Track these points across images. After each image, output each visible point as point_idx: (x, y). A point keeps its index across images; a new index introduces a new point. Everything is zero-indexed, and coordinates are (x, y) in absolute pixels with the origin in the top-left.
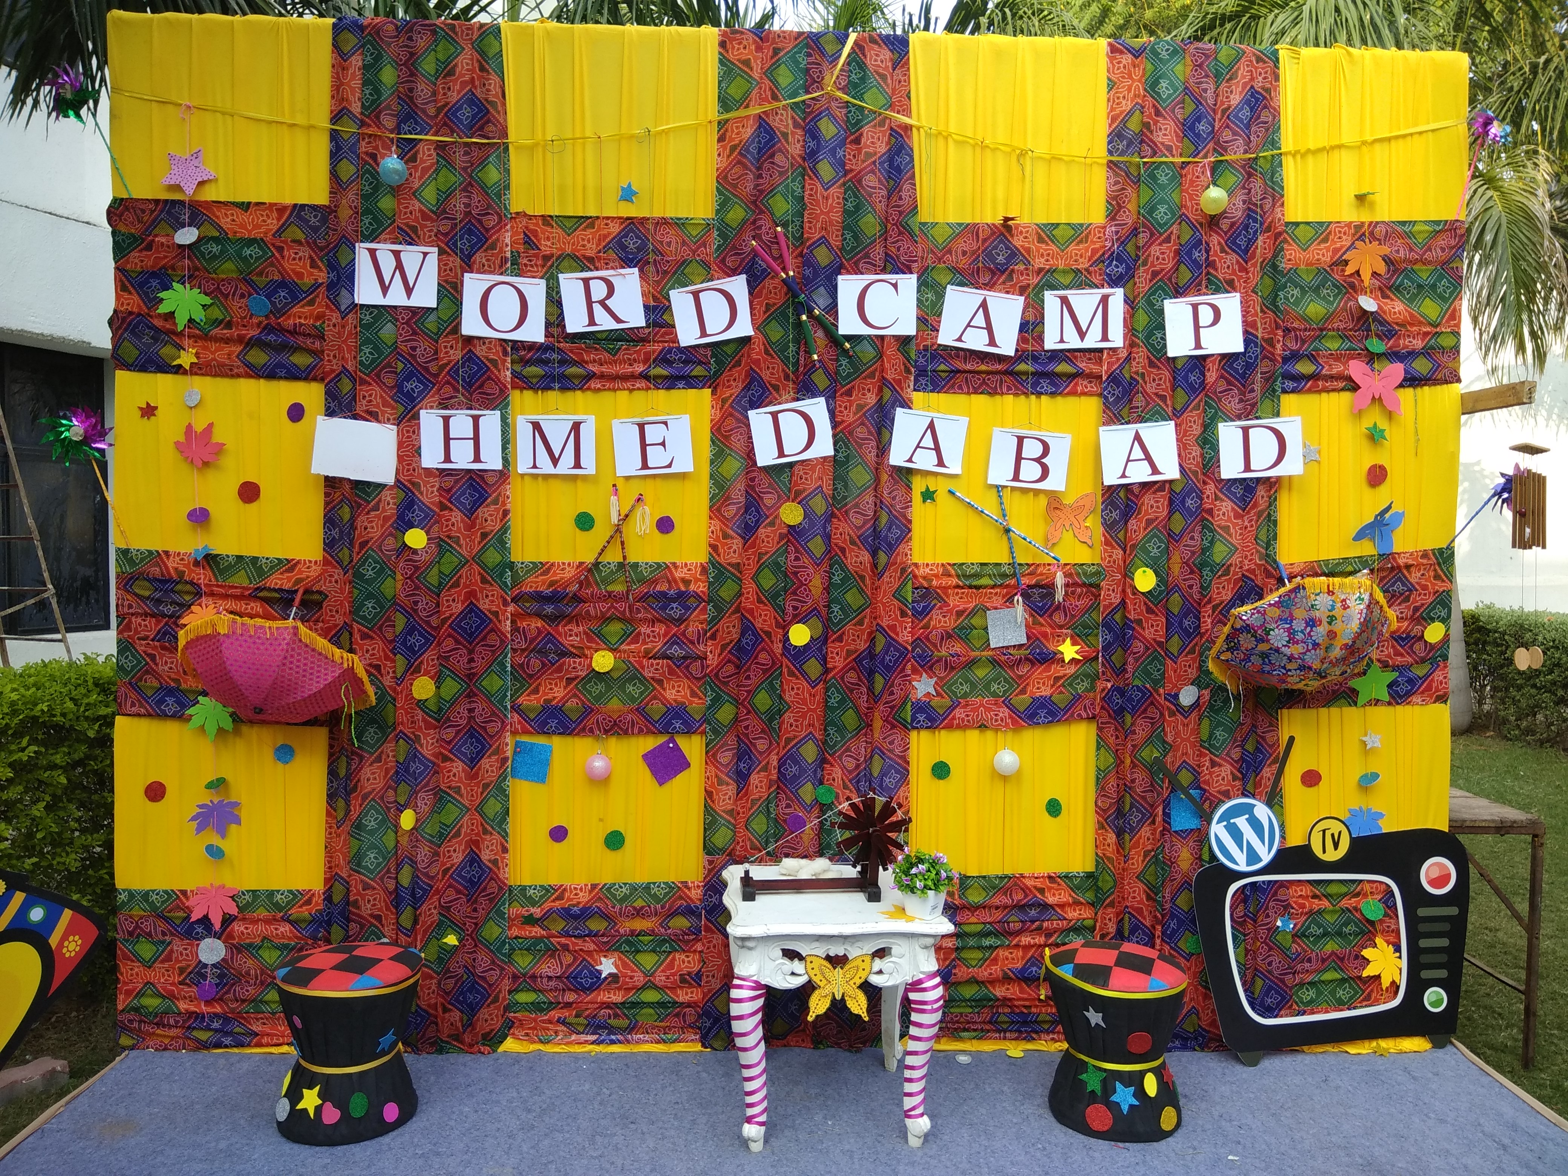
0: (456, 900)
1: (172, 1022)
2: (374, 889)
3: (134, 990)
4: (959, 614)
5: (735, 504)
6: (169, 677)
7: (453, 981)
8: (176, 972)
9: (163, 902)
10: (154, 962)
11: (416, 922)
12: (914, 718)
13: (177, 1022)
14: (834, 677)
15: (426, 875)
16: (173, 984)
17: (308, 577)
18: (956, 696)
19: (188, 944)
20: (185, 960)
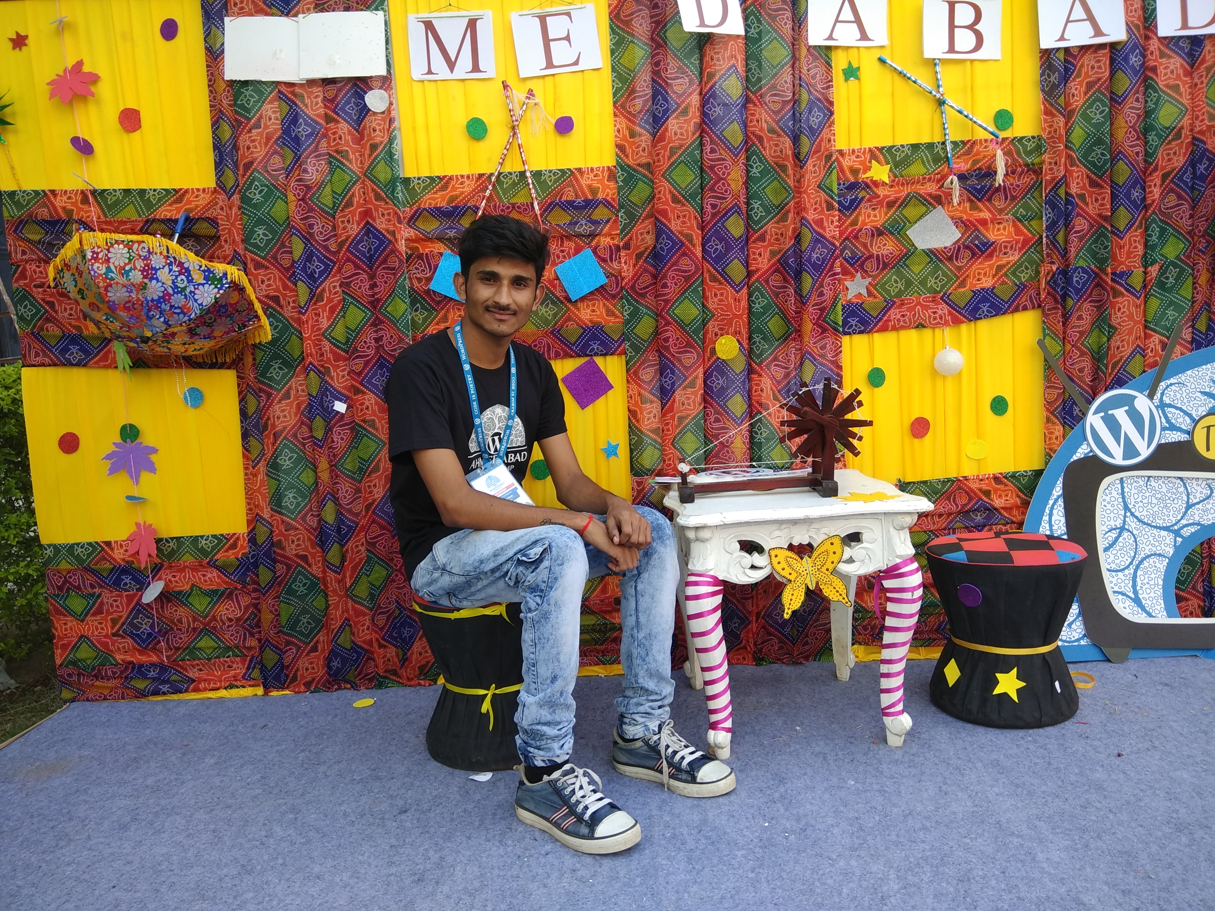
0: (380, 535)
1: (109, 673)
2: (297, 529)
3: (69, 644)
4: (890, 205)
5: (640, 97)
6: (70, 324)
7: (384, 617)
8: (109, 624)
9: (89, 555)
10: (86, 615)
11: (343, 559)
12: (845, 323)
13: (114, 673)
14: (757, 280)
15: (350, 511)
16: (106, 636)
17: (197, 206)
18: (890, 295)
19: (117, 596)
20: (115, 611)
